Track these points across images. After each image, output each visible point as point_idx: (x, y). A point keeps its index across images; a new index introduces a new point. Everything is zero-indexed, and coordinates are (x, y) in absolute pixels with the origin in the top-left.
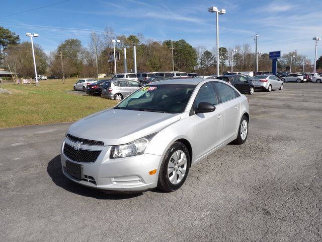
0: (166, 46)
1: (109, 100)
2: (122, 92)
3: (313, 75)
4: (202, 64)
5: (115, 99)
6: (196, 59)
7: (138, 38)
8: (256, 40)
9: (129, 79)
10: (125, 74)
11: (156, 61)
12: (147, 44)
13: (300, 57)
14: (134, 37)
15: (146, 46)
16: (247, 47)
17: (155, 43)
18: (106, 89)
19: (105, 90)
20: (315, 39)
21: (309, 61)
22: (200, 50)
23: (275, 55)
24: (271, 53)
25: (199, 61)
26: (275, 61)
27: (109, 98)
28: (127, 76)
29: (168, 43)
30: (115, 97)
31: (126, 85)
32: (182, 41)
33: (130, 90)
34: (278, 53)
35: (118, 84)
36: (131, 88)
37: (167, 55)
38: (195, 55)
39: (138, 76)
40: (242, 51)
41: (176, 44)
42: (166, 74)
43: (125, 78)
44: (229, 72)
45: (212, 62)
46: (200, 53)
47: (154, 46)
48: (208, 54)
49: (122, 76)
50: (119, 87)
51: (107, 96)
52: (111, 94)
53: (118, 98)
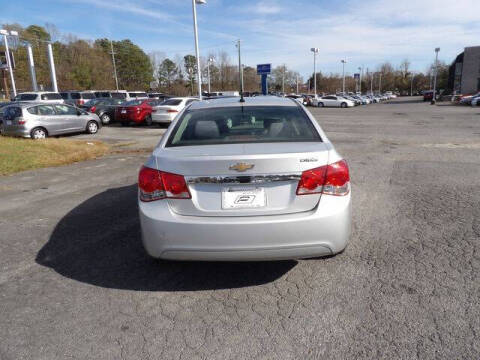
0: (101, 49)
1: (22, 141)
2: (45, 124)
3: (313, 97)
4: (160, 79)
5: (32, 137)
6: (151, 71)
7: (47, 30)
8: (238, 46)
9: (47, 101)
10: (40, 94)
11: (85, 72)
12: (65, 42)
13: (290, 73)
14: (39, 28)
15: (64, 46)
16: (224, 56)
17: (80, 42)
18: (12, 119)
19: (9, 123)
20: (313, 50)
21: (301, 79)
22: (157, 58)
23: (264, 69)
24: (259, 66)
25: (155, 74)
26: (264, 77)
27: (20, 136)
28: (43, 97)
29: (103, 44)
30: (32, 133)
31: (48, 112)
32: (128, 41)
33: (62, 120)
34: (268, 66)
35: (36, 111)
36: (62, 117)
37: (104, 64)
38: (149, 65)
39: (63, 96)
40: (217, 62)
41: (117, 46)
42: (113, 94)
43: (39, 100)
44: (206, 92)
45: (176, 76)
46: (157, 63)
47: (79, 47)
48: (168, 64)
49: (34, 97)
50: (39, 117)
51: (16, 131)
52: (24, 128)
53: (40, 135)
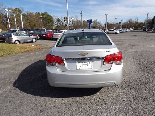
0: (37, 15)
1: (12, 45)
2: (19, 39)
3: (106, 30)
4: (56, 25)
5: (15, 44)
6: (53, 22)
7: (21, 10)
8: (81, 14)
9: (20, 32)
10: (18, 30)
11: (32, 23)
12: (26, 13)
13: (98, 22)
14: (19, 9)
16: (77, 17)
17: (31, 13)
18: (8, 38)
19: (8, 39)
20: (106, 15)
21: (102, 24)
22: (55, 17)
23: (90, 21)
24: (88, 20)
25: (54, 23)
26: (90, 24)
27: (11, 43)
28: (19, 31)
29: (38, 14)
30: (15, 42)
31: (20, 36)
32: (46, 13)
33: (24, 38)
34: (91, 20)
35: (16, 35)
36: (24, 37)
37: (38, 20)
38: (53, 20)
39: (25, 30)
40: (74, 19)
41: (43, 14)
42: (41, 29)
43: (17, 32)
44: (71, 29)
45: (61, 24)
46: (55, 19)
47: (30, 15)
48: (59, 20)
49: (16, 31)
50: (17, 37)
51: (10, 42)
52: (12, 41)
53: (17, 43)
